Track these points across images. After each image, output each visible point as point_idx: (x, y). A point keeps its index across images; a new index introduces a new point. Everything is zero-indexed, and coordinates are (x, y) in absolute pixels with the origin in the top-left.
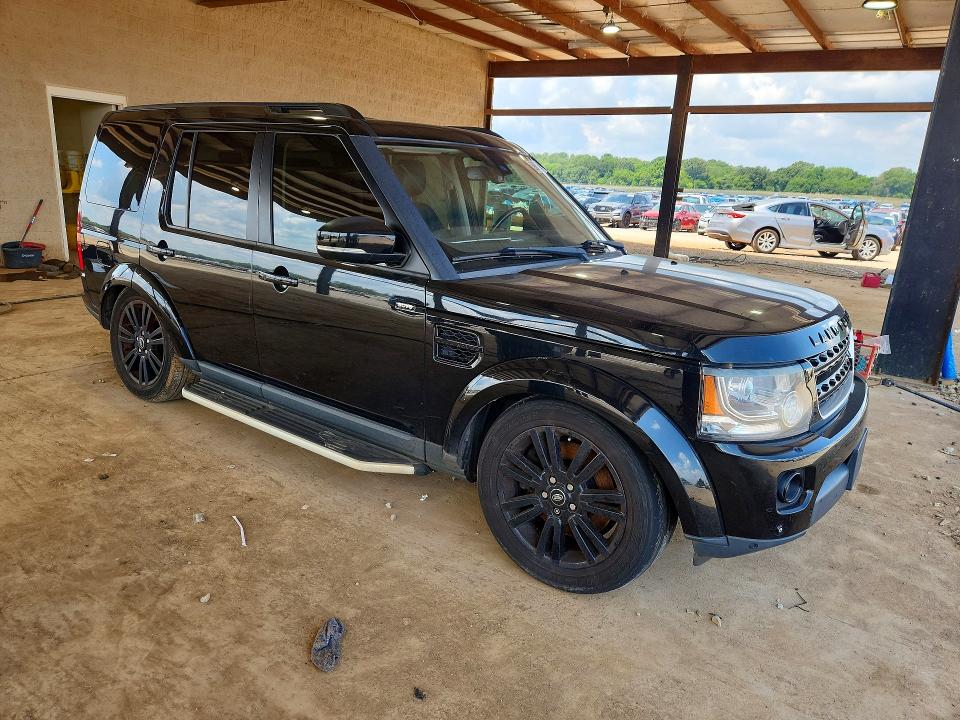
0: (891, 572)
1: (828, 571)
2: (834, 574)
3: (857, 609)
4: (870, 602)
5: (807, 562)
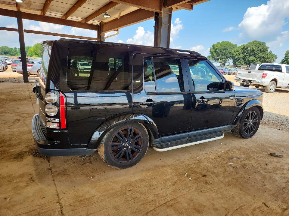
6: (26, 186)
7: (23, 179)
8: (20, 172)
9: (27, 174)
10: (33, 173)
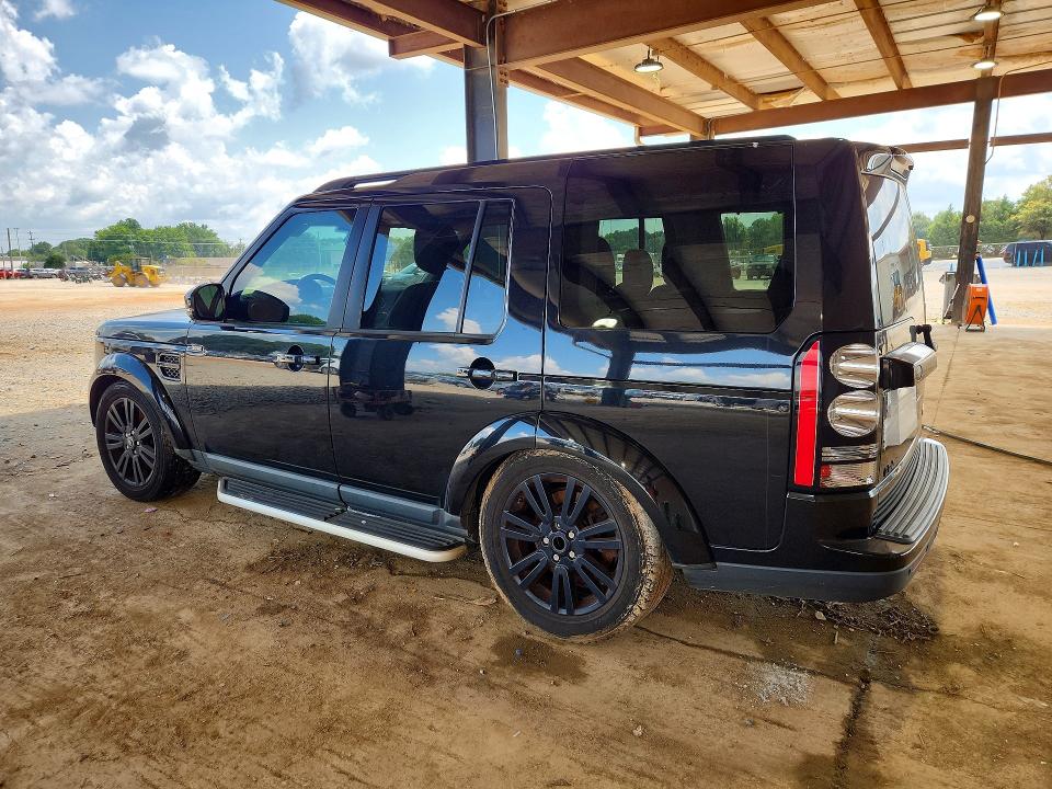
6: (974, 553)
7: (982, 568)
8: (991, 589)
9: (968, 575)
10: (948, 570)
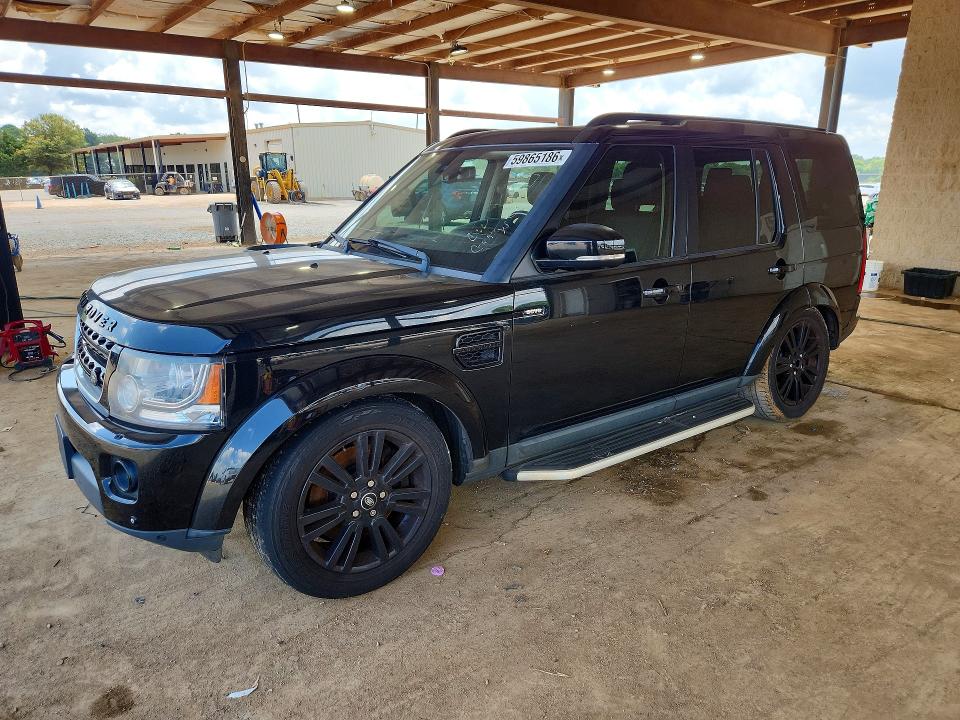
0: (27, 583)
1: (84, 544)
2: (78, 546)
3: (43, 533)
4: (34, 544)
5: (107, 540)
